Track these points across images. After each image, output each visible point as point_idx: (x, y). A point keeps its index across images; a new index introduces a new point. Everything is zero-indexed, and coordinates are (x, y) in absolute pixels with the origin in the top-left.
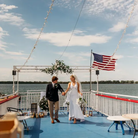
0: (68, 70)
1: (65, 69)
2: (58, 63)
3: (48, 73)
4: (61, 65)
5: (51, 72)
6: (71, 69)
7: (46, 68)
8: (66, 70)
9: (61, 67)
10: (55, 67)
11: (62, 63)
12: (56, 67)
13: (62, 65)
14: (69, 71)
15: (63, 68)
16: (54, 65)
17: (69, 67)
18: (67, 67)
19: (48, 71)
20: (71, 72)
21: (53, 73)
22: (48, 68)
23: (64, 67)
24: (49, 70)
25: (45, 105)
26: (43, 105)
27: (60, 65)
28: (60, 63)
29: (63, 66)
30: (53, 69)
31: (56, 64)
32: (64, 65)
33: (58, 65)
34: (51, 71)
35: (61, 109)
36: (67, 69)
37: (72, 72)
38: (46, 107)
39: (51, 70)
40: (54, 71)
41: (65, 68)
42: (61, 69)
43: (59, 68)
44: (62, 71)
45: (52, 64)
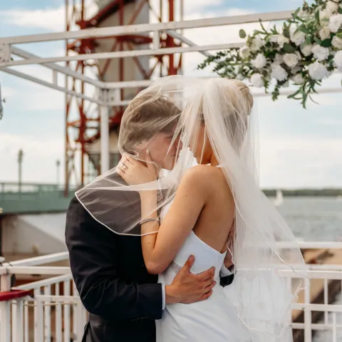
19: (260, 61)
24: (271, 51)
34: (292, 60)
39: (293, 47)
40: (320, 52)
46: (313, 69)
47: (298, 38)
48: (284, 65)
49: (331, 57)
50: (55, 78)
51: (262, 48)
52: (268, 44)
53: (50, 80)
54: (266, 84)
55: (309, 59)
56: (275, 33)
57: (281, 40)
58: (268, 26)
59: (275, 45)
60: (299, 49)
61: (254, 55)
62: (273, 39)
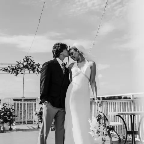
2: (25, 60)
3: (10, 72)
4: (29, 62)
5: (15, 72)
7: (9, 66)
8: (36, 69)
9: (29, 65)
10: (20, 65)
11: (31, 60)
12: (22, 65)
13: (31, 62)
15: (31, 66)
16: (19, 63)
17: (39, 65)
18: (36, 65)
21: (18, 73)
22: (12, 67)
24: (13, 69)
25: (6, 116)
26: (4, 115)
27: (27, 62)
28: (28, 60)
30: (19, 68)
31: (23, 61)
32: (34, 63)
33: (25, 61)
34: (15, 70)
35: (29, 123)
36: (37, 67)
38: (8, 118)
40: (20, 70)
41: (34, 67)
42: (29, 67)
44: (30, 70)
45: (17, 62)
46: (19, 72)
52: (12, 68)
55: (18, 70)
58: (12, 65)
59: (13, 68)
62: (13, 67)
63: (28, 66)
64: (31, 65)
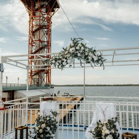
0: (94, 57)
1: (87, 56)
2: (72, 45)
4: (78, 48)
6: (100, 56)
8: (90, 58)
11: (81, 44)
13: (80, 47)
14: (96, 59)
19: (54, 62)
20: (100, 61)
23: (84, 50)
27: (75, 47)
28: (75, 44)
29: (82, 48)
33: (71, 47)
34: (60, 61)
37: (102, 61)
40: (65, 60)
41: (86, 54)
42: (79, 55)
43: (73, 54)
45: (63, 48)
47: (61, 57)
48: (58, 63)
49: (67, 61)
50: (17, 64)
51: (54, 59)
53: (16, 65)
54: (55, 66)
55: (63, 61)
56: (57, 56)
57: (58, 58)
59: (57, 59)
60: (61, 59)
61: (52, 60)
62: (56, 57)
63: (77, 54)
64: (81, 52)
